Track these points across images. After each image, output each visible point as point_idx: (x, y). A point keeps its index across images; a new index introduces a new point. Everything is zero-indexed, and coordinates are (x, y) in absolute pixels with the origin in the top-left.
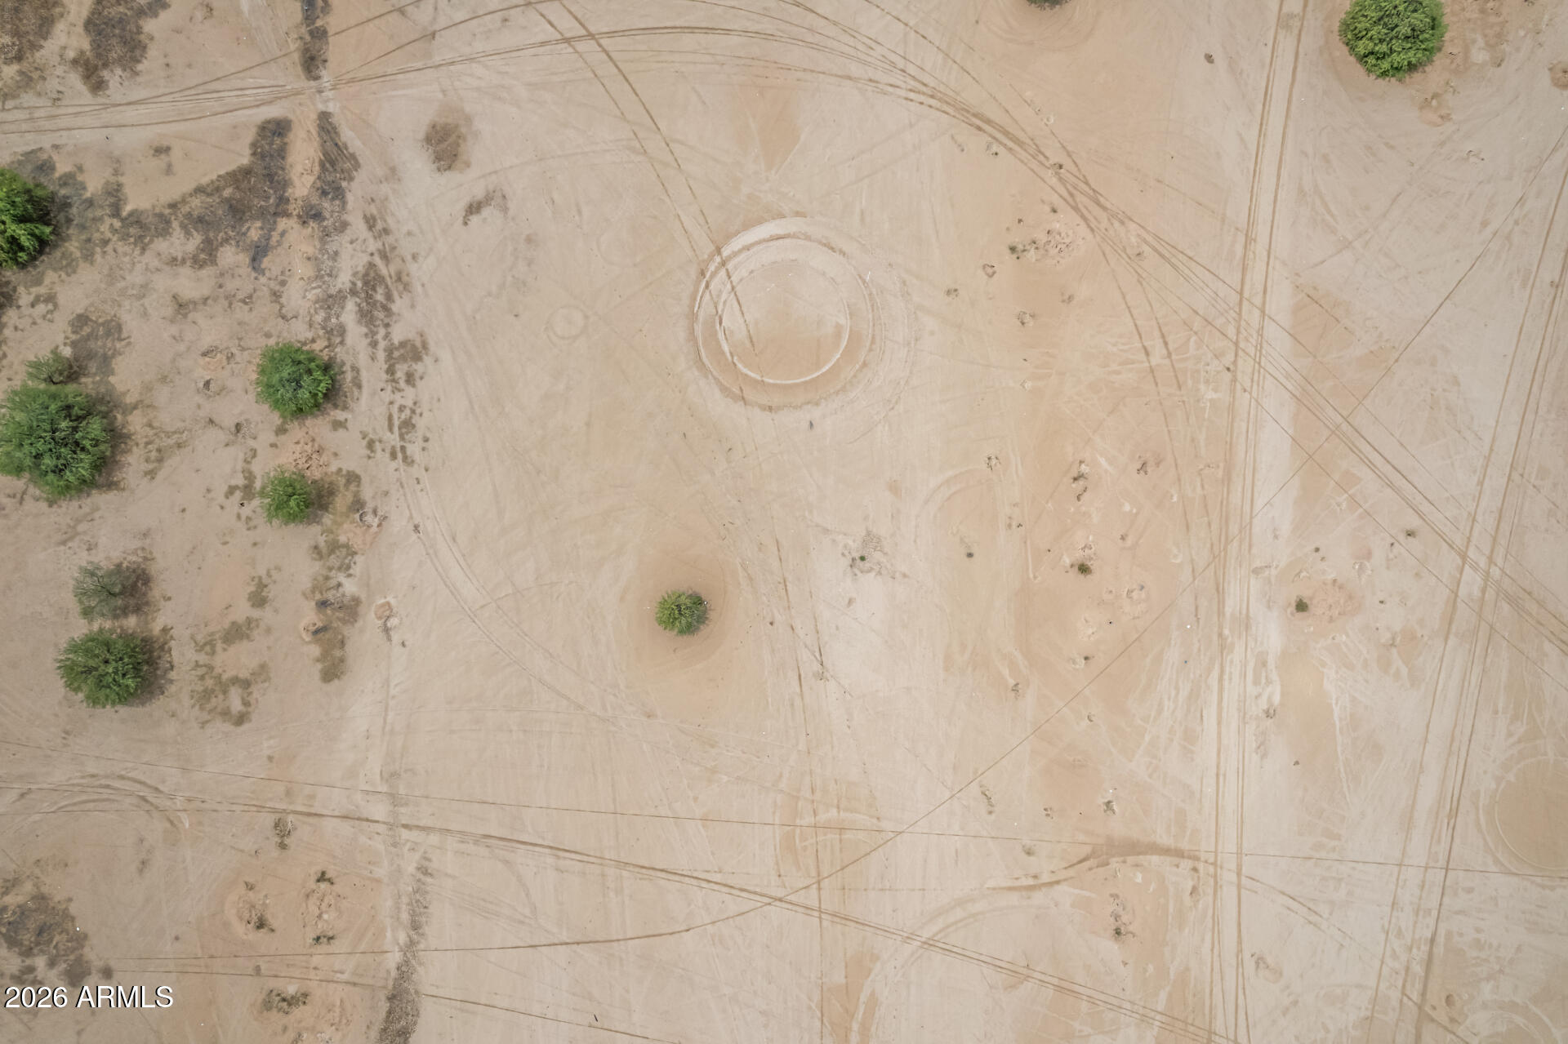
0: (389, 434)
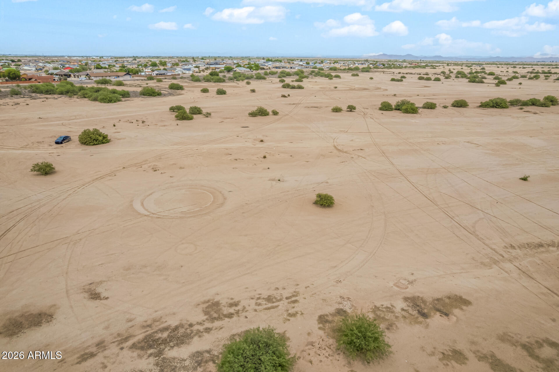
0: (280, 307)
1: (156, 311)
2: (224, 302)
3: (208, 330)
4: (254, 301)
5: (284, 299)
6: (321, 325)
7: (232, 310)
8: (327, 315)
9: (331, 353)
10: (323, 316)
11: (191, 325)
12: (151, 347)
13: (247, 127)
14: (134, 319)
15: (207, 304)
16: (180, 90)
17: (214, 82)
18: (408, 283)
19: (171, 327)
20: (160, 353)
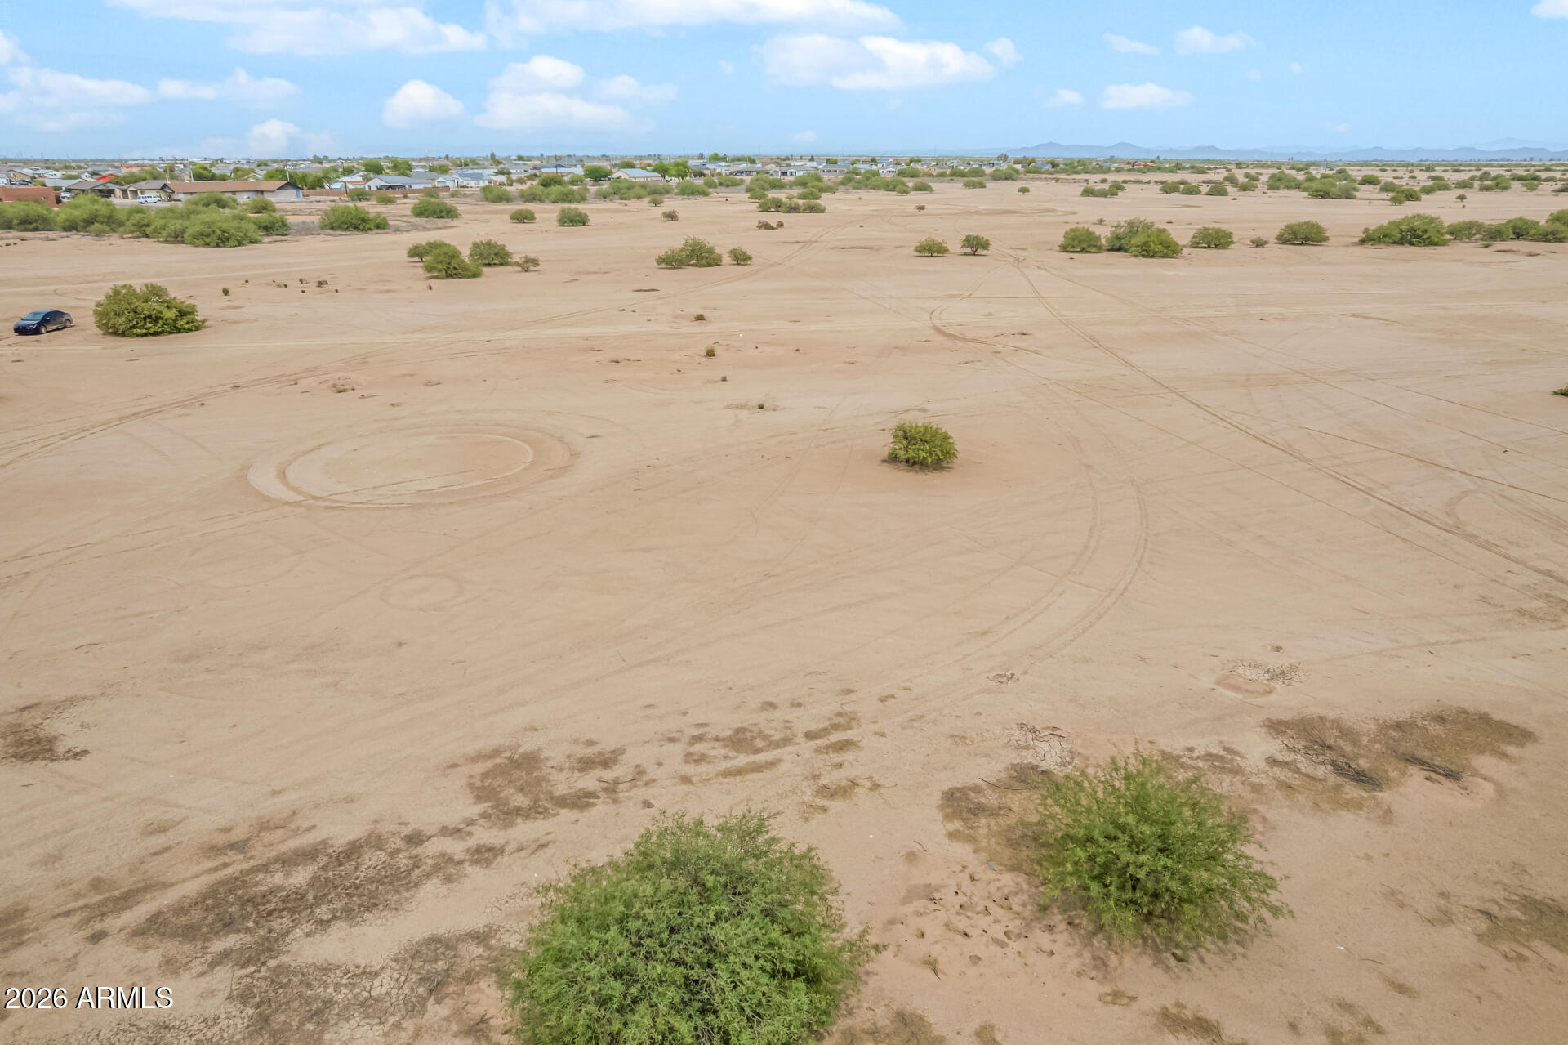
0: (783, 767)
1: (274, 793)
2: (556, 755)
3: (485, 855)
4: (679, 749)
5: (800, 738)
6: (957, 825)
7: (589, 781)
8: (977, 789)
9: (1015, 925)
10: (963, 791)
11: (415, 839)
12: (228, 925)
13: (654, 290)
14: (179, 823)
15: (489, 764)
16: (448, 218)
17: (554, 202)
18: (1267, 676)
19: (332, 846)
20: (269, 946)
